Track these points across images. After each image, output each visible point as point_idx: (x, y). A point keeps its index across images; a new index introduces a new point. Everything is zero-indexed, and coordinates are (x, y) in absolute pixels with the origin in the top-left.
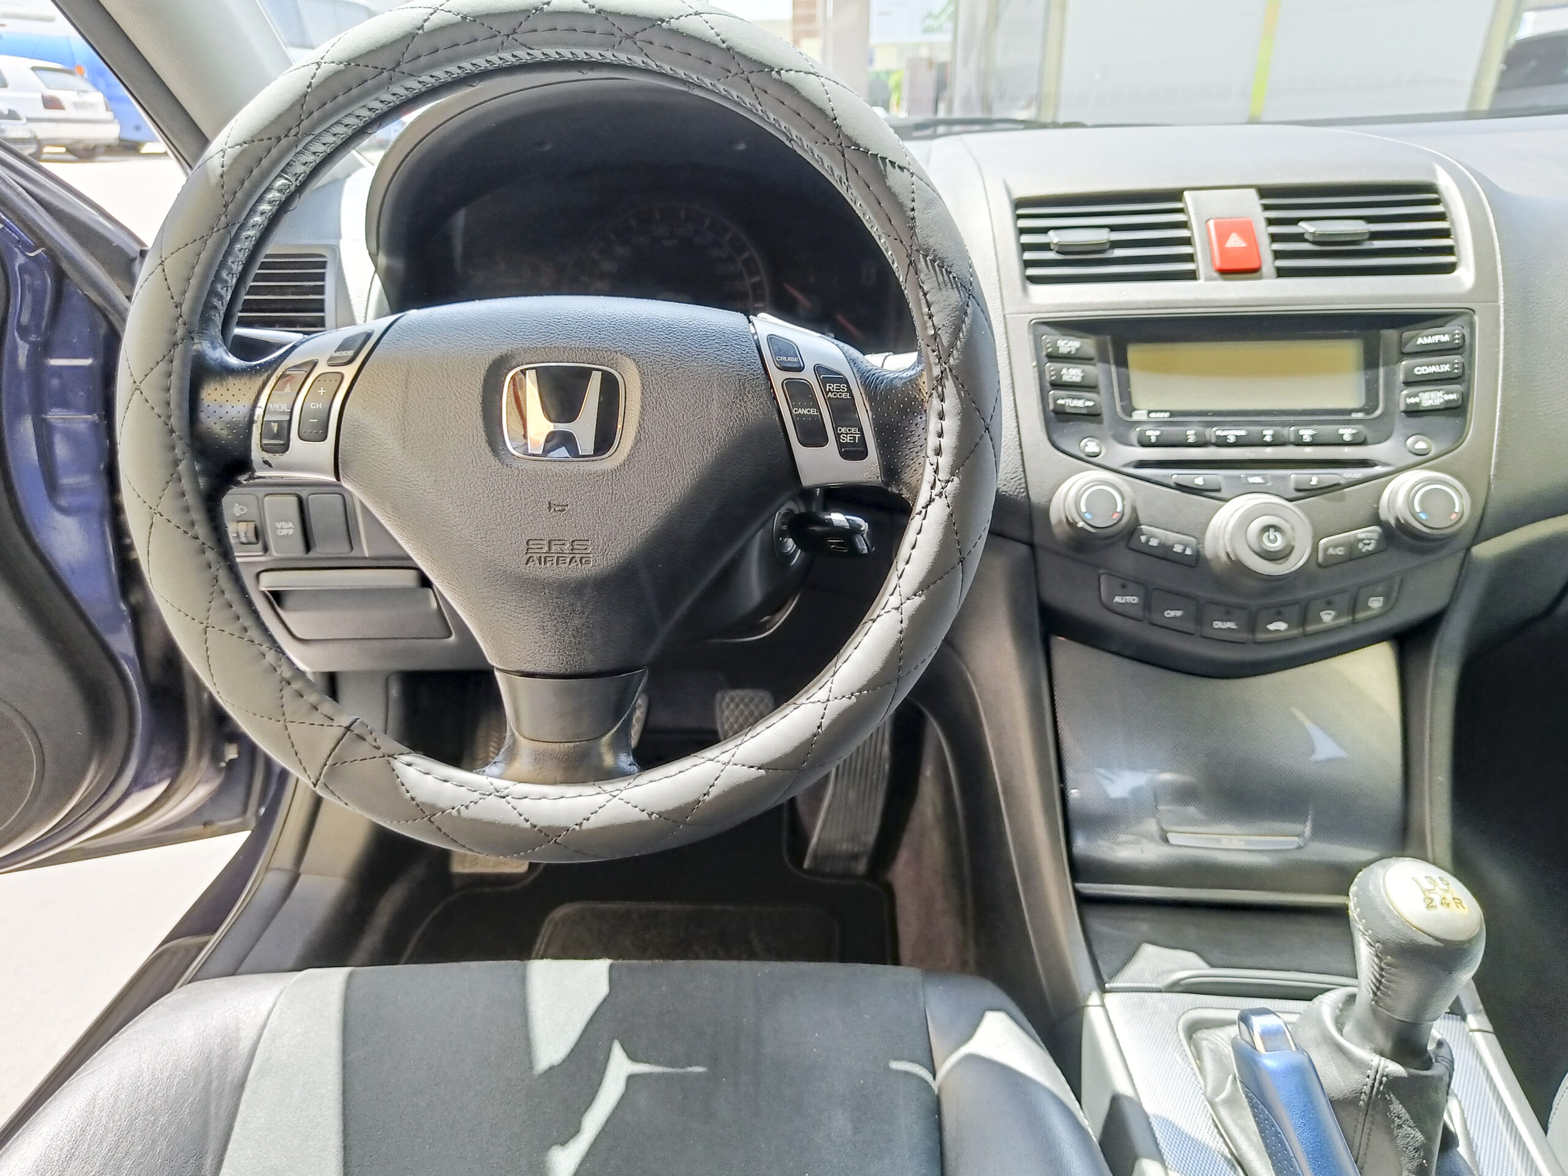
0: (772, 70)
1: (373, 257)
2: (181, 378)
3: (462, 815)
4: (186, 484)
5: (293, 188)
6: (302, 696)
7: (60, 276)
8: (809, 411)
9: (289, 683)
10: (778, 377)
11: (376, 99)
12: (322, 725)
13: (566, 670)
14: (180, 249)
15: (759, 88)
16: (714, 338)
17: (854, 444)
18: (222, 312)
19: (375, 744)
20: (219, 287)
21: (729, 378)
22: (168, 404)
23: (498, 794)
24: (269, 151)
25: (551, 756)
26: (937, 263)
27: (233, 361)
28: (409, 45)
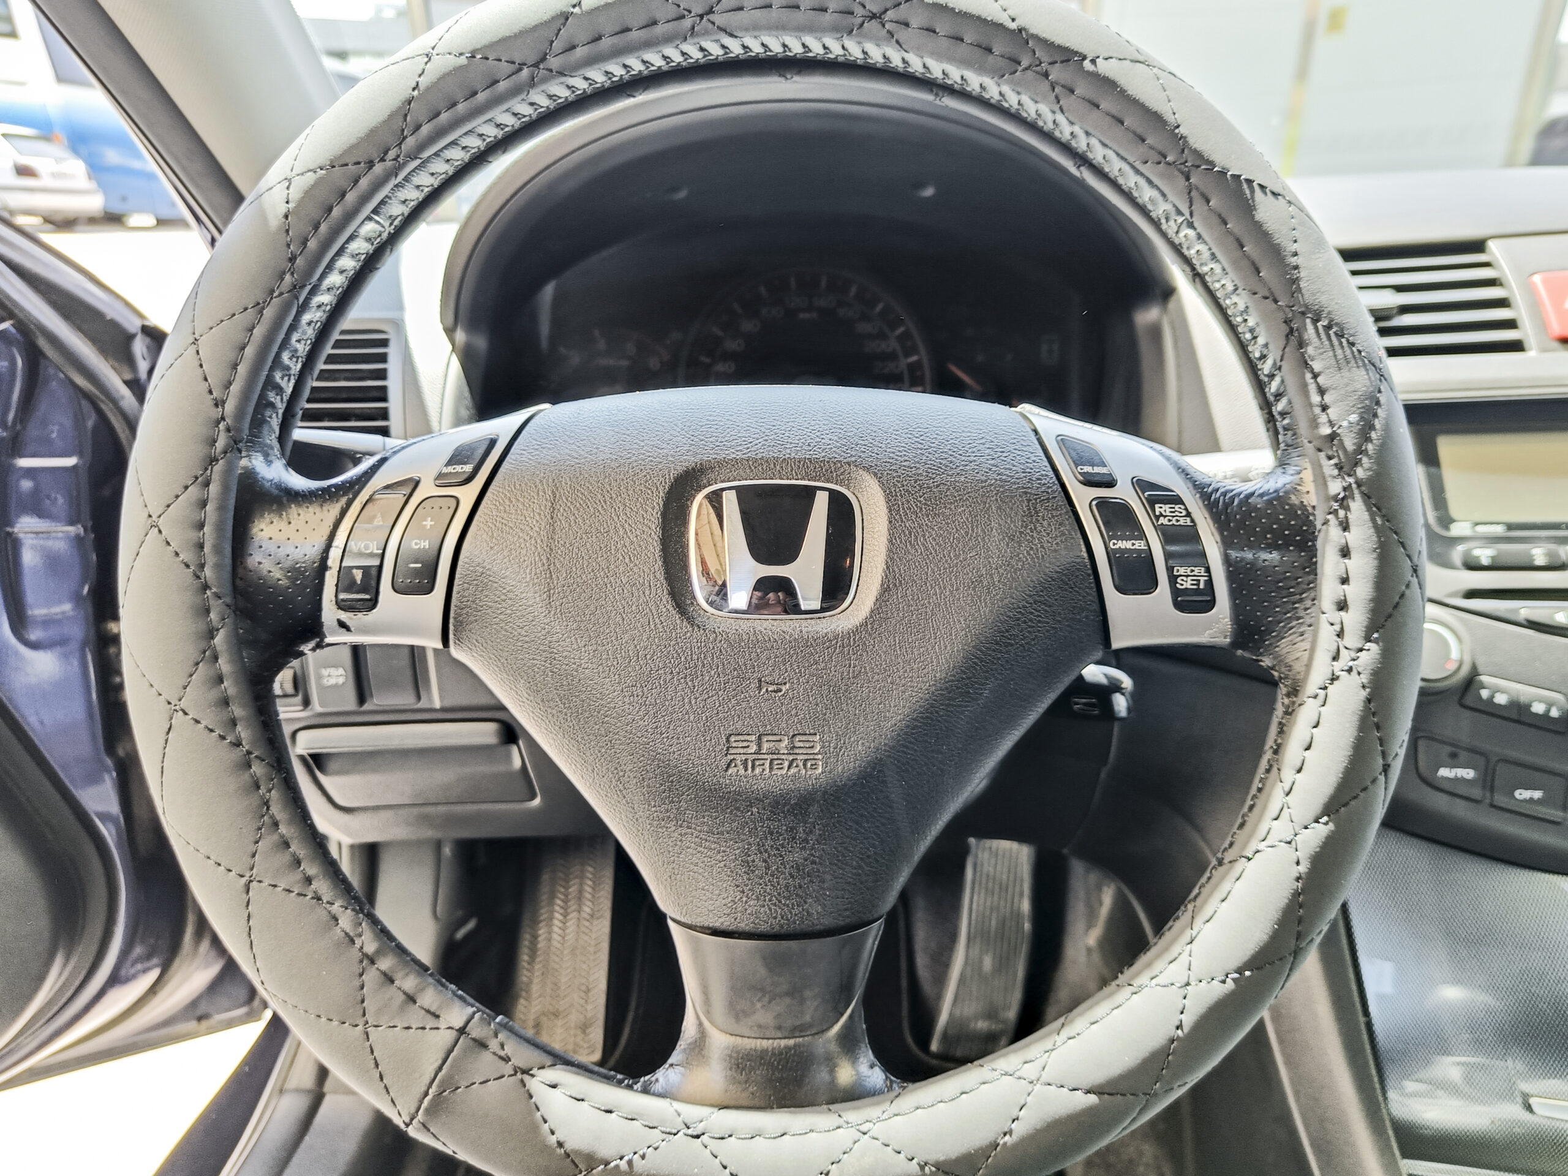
0: (1084, 58)
1: (450, 332)
2: (222, 508)
3: (635, 1169)
4: (225, 665)
5: (385, 236)
6: (392, 981)
7: (34, 358)
8: (1133, 544)
9: (373, 962)
10: (1083, 497)
11: (507, 110)
12: (423, 1028)
13: (782, 927)
14: (222, 321)
15: (1063, 86)
16: (983, 441)
17: (1198, 592)
18: (281, 412)
19: (502, 1053)
20: (278, 376)
21: (1012, 497)
22: (201, 546)
23: (690, 1132)
24: (356, 182)
25: (760, 1059)
26: (1334, 330)
27: (298, 482)
28: (560, 30)
